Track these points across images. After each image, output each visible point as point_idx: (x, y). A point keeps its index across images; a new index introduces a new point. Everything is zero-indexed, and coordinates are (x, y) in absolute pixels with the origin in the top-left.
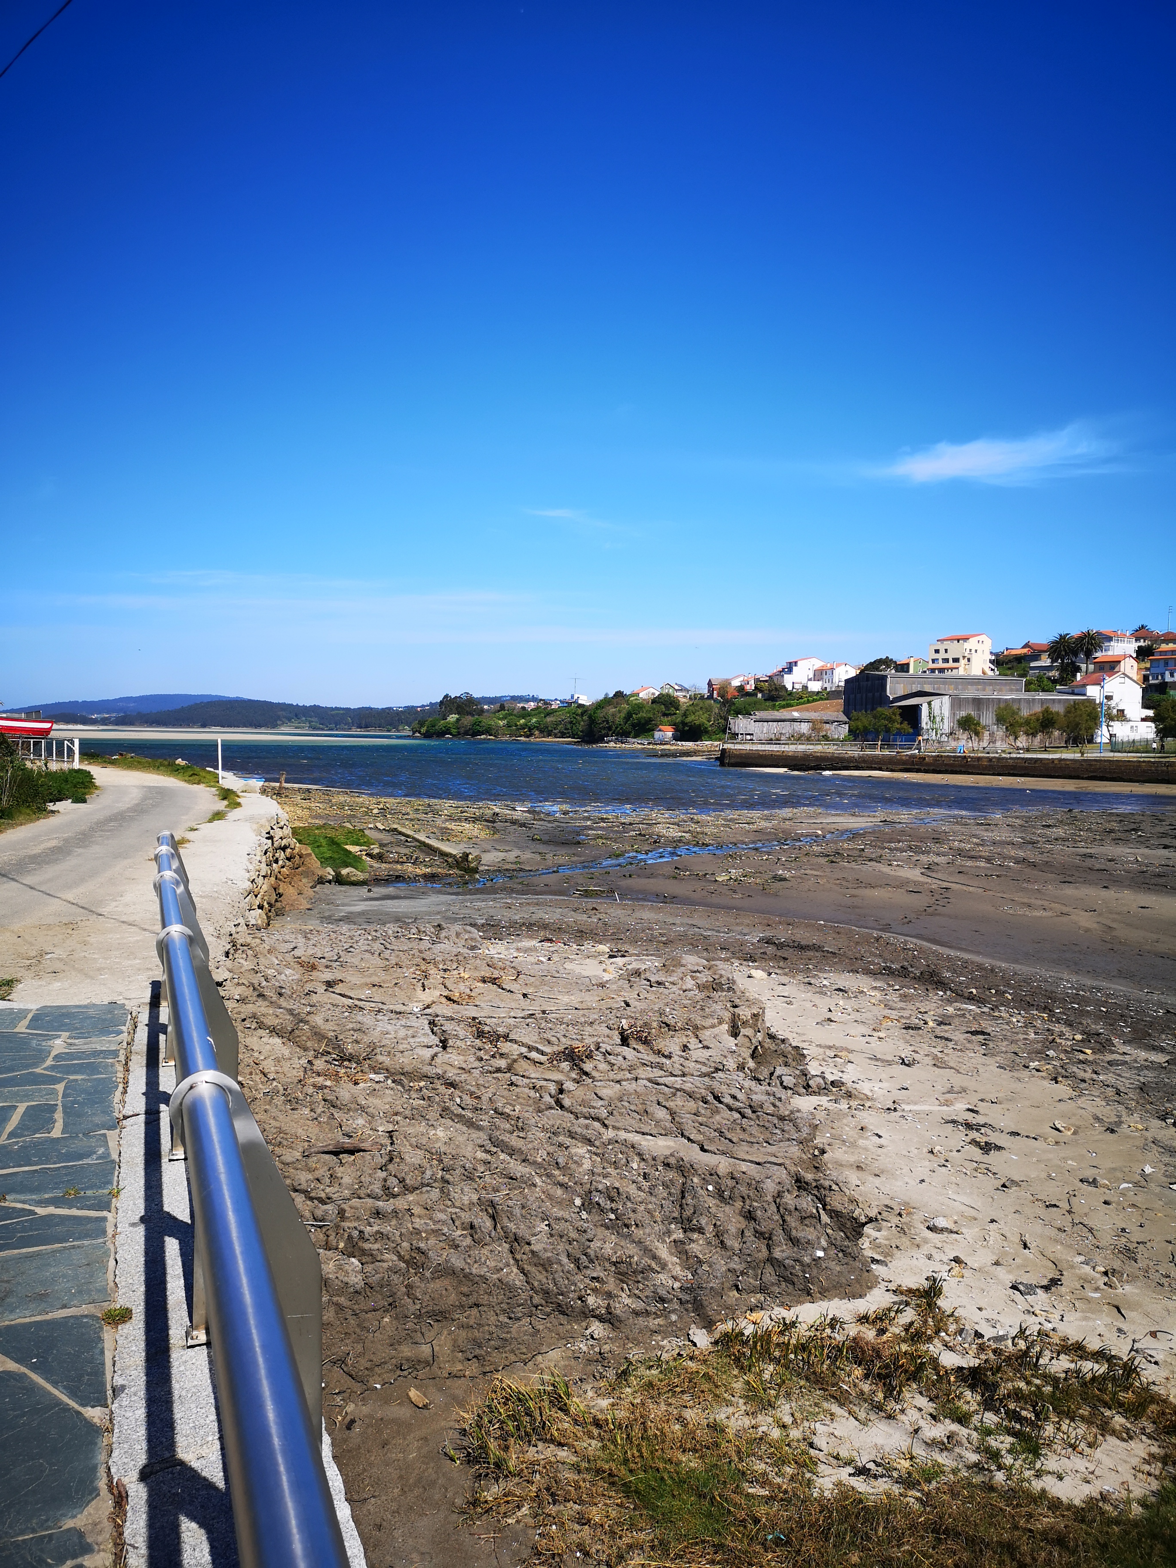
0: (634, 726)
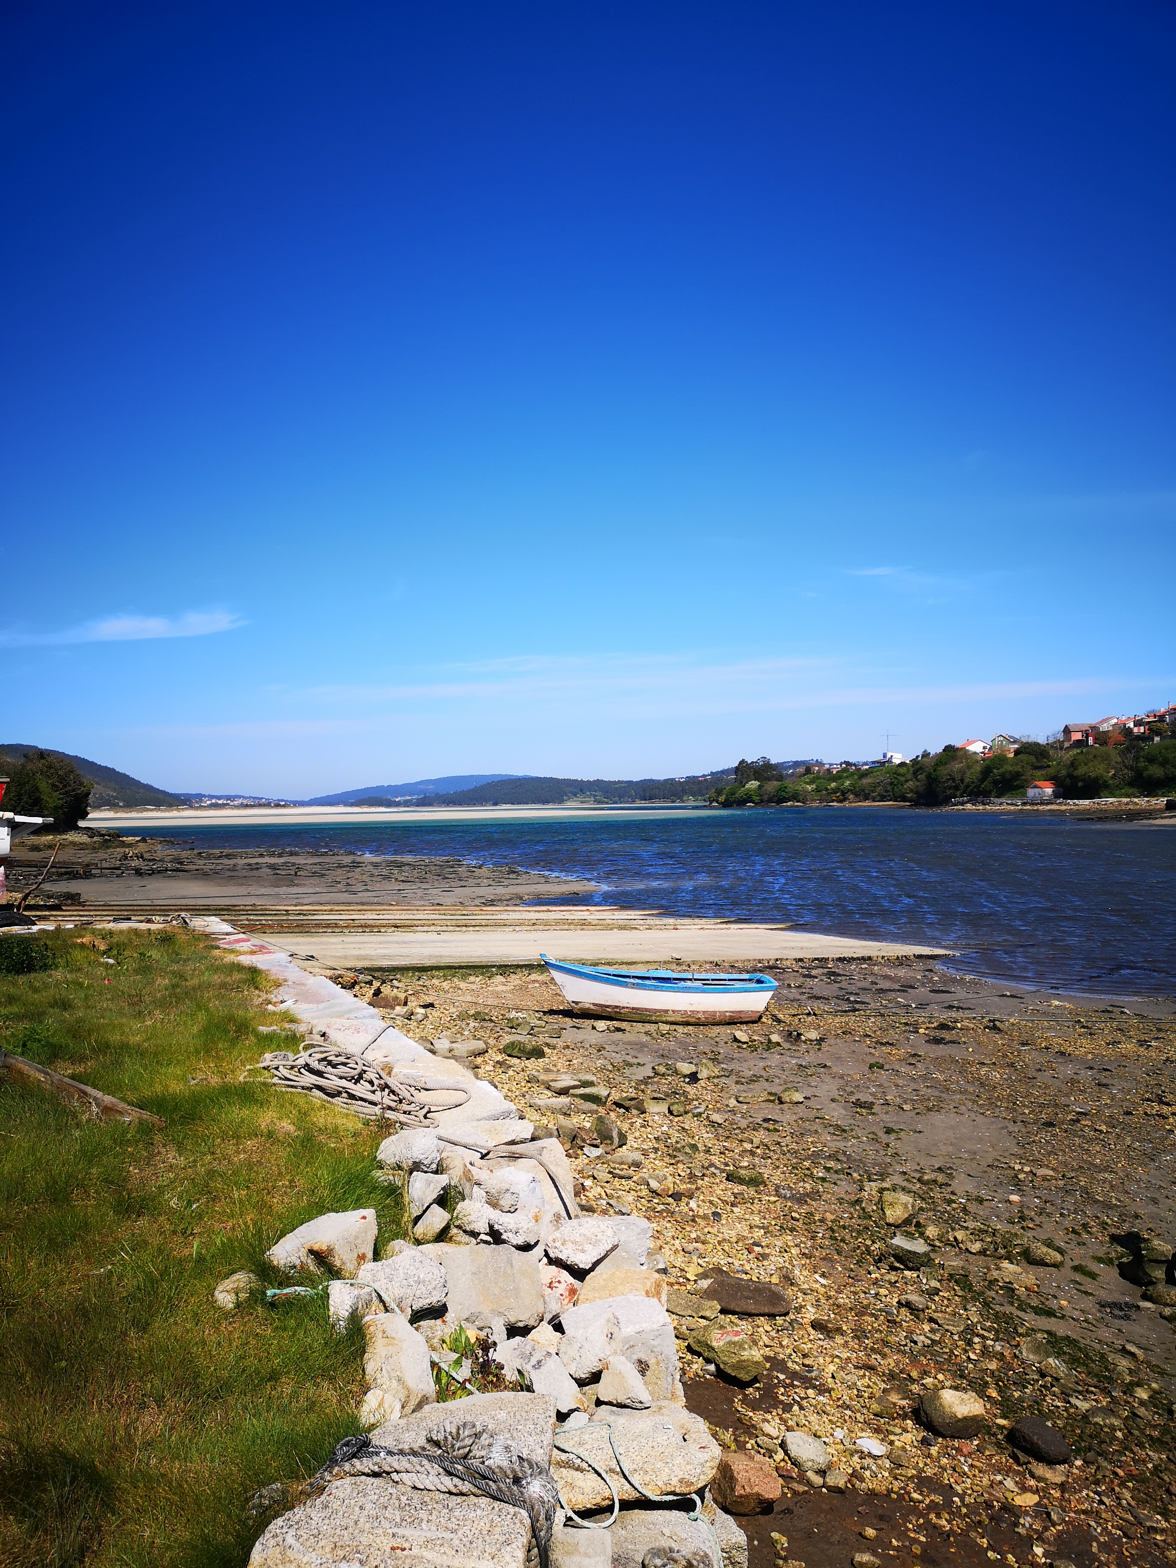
0: (995, 783)
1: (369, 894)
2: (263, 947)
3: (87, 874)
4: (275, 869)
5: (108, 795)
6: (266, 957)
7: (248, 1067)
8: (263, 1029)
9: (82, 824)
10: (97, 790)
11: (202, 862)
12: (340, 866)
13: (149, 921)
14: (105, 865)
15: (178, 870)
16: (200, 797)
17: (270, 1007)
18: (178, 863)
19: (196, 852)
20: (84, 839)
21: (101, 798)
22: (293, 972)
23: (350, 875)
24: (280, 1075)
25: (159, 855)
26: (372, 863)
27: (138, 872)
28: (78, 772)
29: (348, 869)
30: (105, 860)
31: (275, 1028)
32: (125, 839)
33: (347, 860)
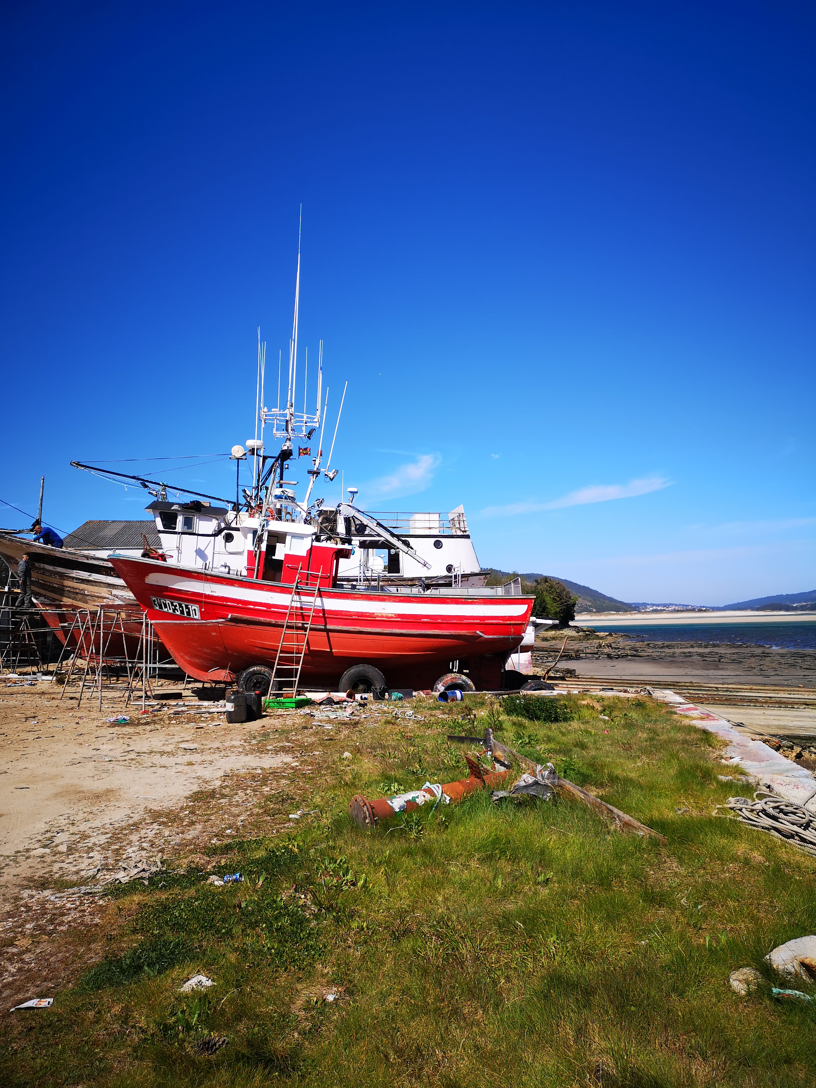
1: (780, 678)
2: (708, 715)
3: (577, 657)
4: (703, 656)
5: (586, 604)
6: (713, 723)
7: (718, 806)
8: (723, 778)
9: (571, 623)
10: (581, 602)
11: (651, 650)
12: (753, 656)
13: (625, 691)
14: (588, 651)
15: (635, 656)
16: (645, 605)
17: (723, 761)
18: (635, 651)
19: (646, 643)
20: (573, 633)
21: (582, 606)
22: (735, 736)
23: (762, 663)
24: (744, 815)
25: (621, 645)
26: (778, 654)
27: (609, 657)
28: (568, 590)
29: (760, 658)
30: (588, 647)
31: (731, 778)
32: (598, 634)
33: (758, 651)
